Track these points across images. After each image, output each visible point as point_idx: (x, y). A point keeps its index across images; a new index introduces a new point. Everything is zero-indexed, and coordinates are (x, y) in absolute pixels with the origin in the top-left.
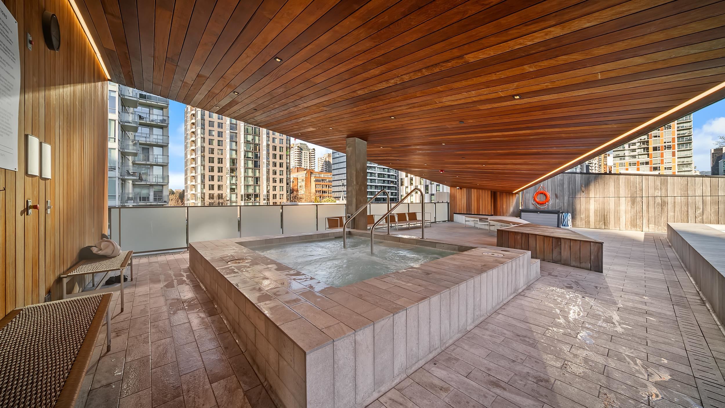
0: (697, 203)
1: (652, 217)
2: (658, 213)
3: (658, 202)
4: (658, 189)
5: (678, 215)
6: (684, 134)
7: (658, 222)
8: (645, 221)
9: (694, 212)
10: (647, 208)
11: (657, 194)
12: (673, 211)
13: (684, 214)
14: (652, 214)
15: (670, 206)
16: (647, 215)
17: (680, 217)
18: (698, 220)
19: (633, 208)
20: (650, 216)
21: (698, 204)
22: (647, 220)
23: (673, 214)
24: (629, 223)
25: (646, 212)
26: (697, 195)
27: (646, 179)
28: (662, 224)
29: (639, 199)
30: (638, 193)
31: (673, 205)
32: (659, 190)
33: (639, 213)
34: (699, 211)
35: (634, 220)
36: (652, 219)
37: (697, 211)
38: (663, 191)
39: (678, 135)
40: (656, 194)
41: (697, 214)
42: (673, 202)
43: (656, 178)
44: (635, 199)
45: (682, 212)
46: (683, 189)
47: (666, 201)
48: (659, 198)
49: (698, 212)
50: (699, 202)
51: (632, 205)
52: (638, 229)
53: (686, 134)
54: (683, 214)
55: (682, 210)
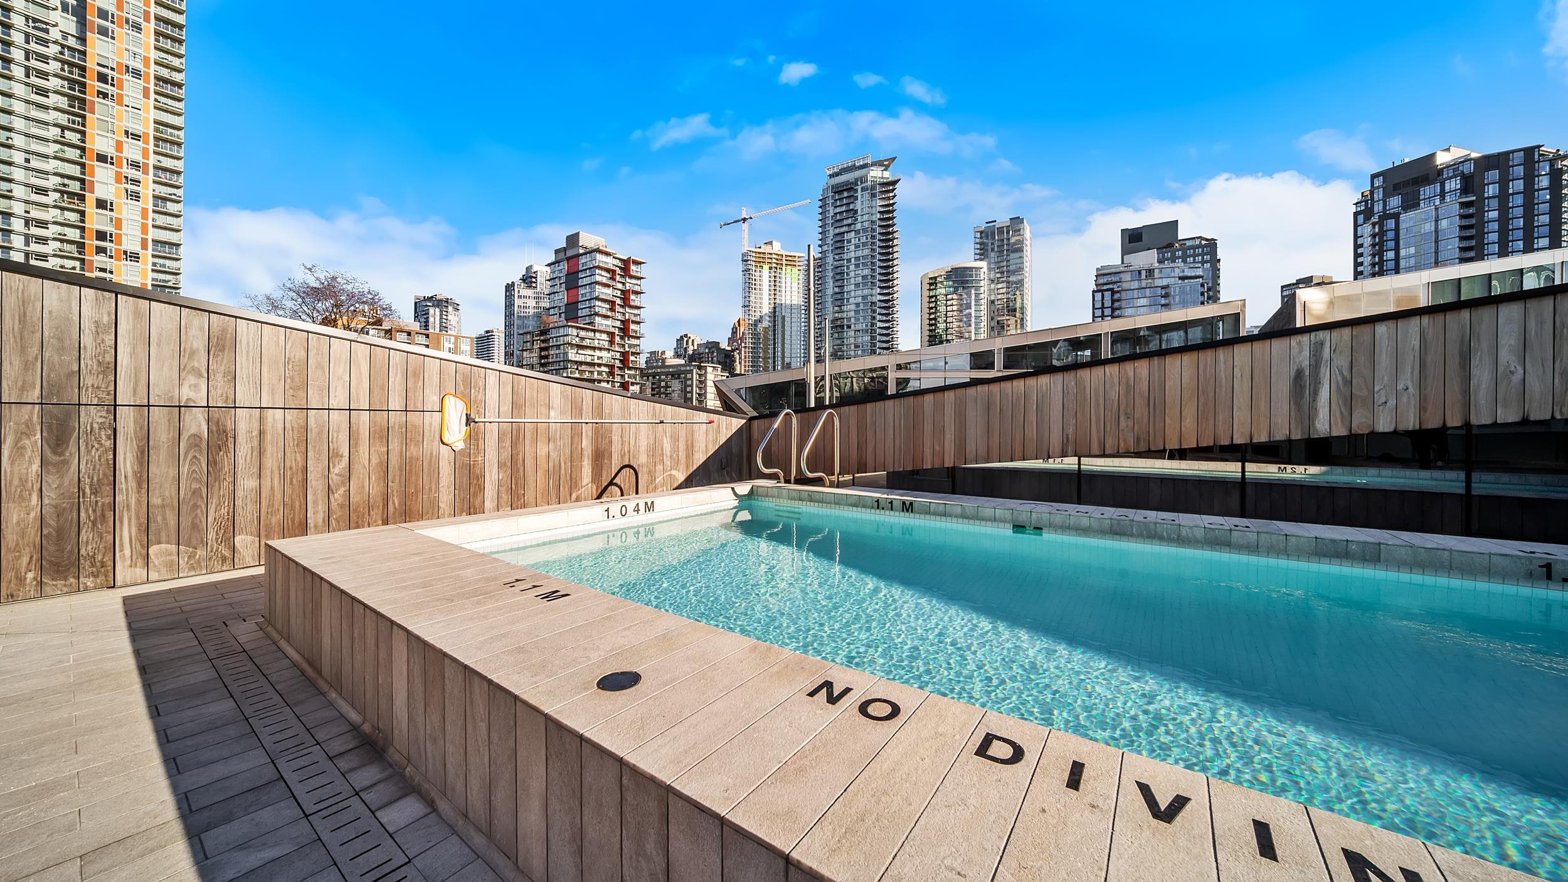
0: (335, 435)
1: (163, 506)
2: (195, 486)
3: (192, 431)
4: (193, 368)
5: (272, 488)
6: (165, 281)
7: (195, 527)
8: (127, 532)
9: (323, 470)
10: (141, 464)
11: (192, 395)
12: (256, 470)
13: (294, 480)
14: (167, 493)
15: (244, 449)
16: (139, 502)
17: (278, 495)
18: (335, 500)
19: (55, 465)
20: (156, 501)
21: (337, 438)
22: (139, 525)
23: (252, 483)
24: (25, 560)
25: (132, 484)
26: (334, 404)
27: (137, 314)
28: (212, 535)
29: (90, 417)
30: (89, 380)
31: (256, 443)
32: (201, 376)
33: (95, 493)
34: (339, 467)
35: (60, 533)
36: (164, 519)
37: (334, 467)
38: (219, 381)
39: (153, 279)
40: (186, 393)
41: (335, 477)
42: (255, 433)
43: (188, 316)
44: (68, 415)
45: (289, 473)
46: (292, 378)
47: (229, 425)
48: (200, 416)
49: (337, 470)
50: (338, 432)
51: (48, 453)
52: (90, 582)
53: (170, 284)
54: (291, 479)
55: (288, 464)
